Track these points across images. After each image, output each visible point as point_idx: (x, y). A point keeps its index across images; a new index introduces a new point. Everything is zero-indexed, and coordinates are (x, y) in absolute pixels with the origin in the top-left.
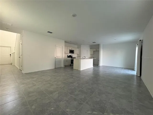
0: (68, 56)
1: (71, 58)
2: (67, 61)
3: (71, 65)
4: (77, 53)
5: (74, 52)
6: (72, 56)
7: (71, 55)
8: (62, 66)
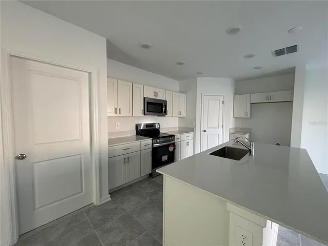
0: (137, 126)
1: (149, 141)
2: (127, 160)
3: (150, 175)
4: (180, 113)
5: (166, 111)
6: (157, 126)
7: (152, 125)
8: (95, 200)
